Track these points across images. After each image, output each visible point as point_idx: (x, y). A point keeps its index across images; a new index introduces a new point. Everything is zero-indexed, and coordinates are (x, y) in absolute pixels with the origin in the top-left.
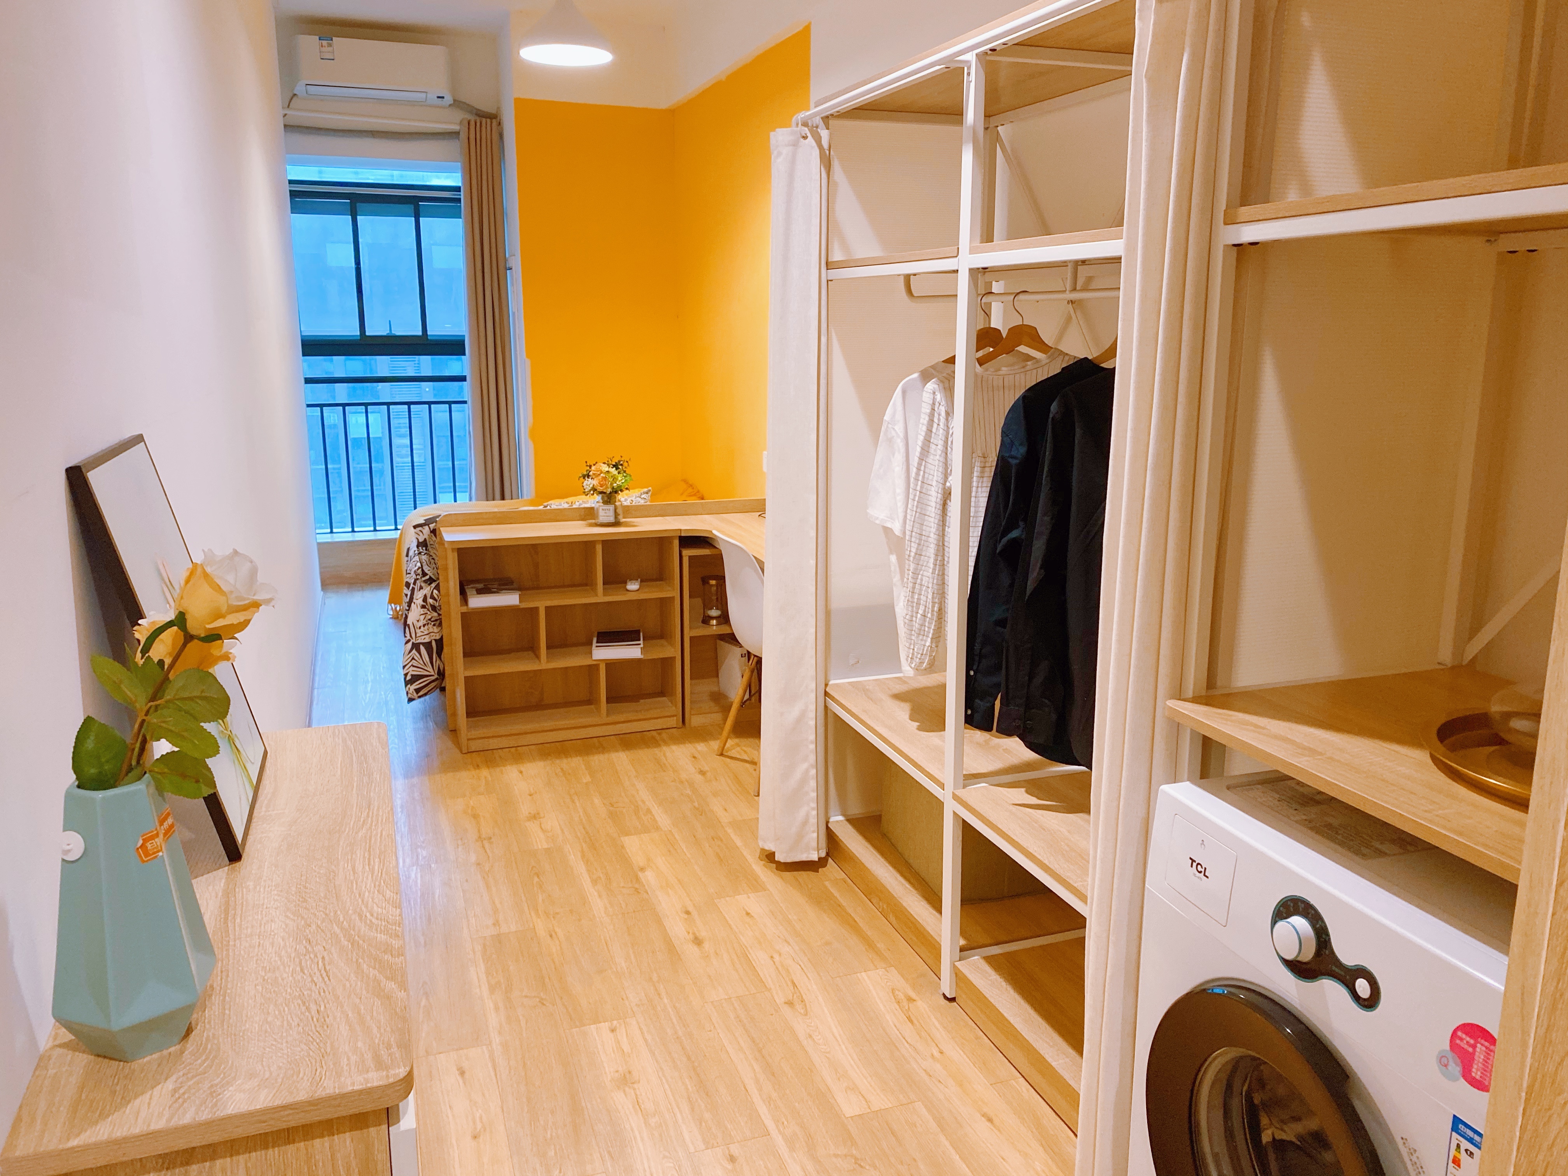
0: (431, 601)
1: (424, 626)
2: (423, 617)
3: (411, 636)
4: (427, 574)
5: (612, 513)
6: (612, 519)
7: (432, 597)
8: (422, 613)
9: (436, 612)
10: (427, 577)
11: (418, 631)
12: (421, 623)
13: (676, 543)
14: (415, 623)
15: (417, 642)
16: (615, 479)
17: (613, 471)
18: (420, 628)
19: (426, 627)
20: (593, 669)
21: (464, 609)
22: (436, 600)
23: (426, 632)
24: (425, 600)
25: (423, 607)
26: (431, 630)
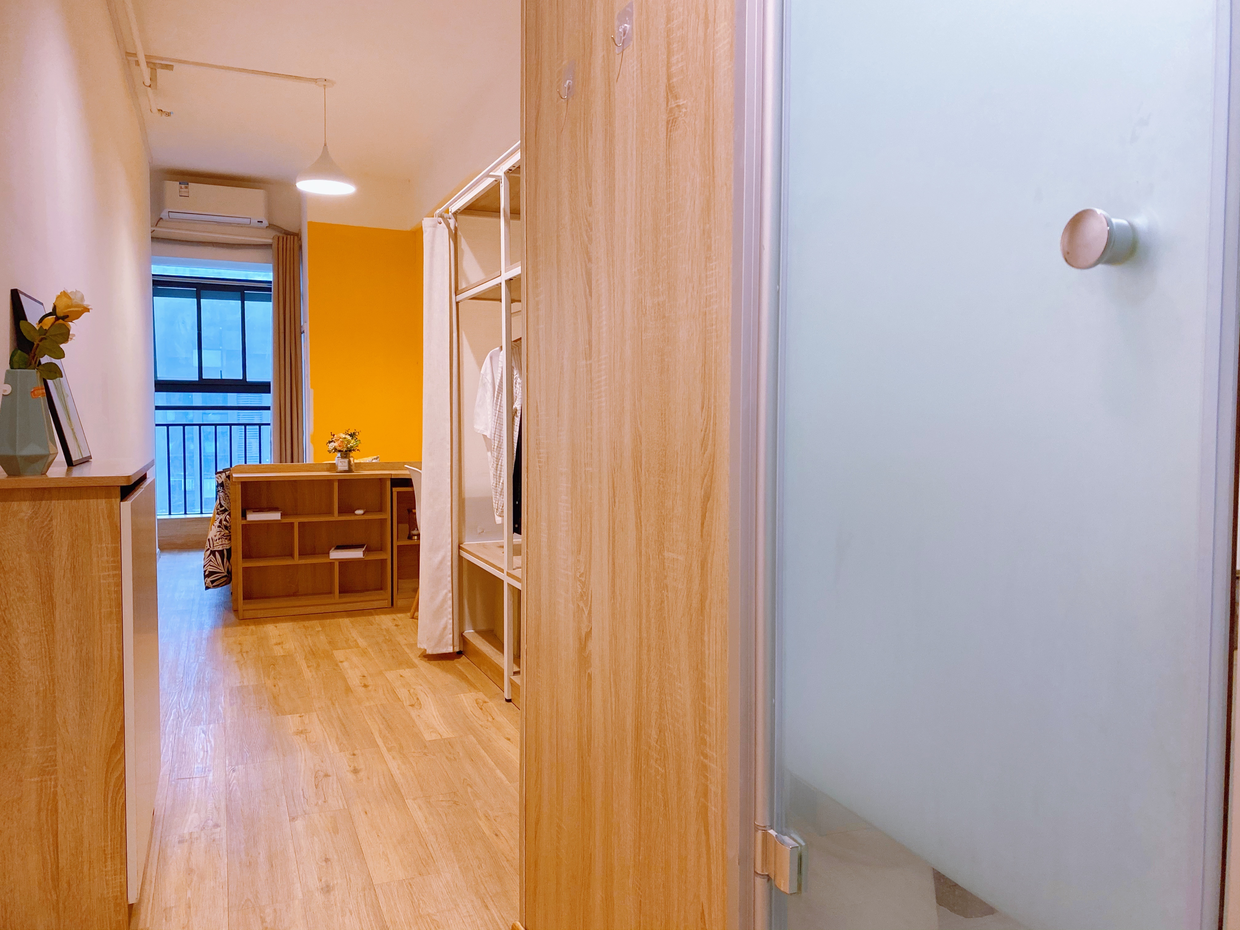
0: (224, 523)
1: (219, 539)
2: (219, 533)
3: (210, 546)
4: (223, 506)
5: (346, 464)
6: (346, 468)
7: (225, 520)
8: (218, 530)
9: (227, 530)
10: (223, 508)
11: (215, 542)
12: (217, 538)
13: (389, 484)
14: (213, 537)
15: (214, 549)
16: (349, 442)
17: (349, 437)
18: (216, 540)
19: (220, 540)
20: (332, 564)
21: (244, 522)
22: (228, 522)
23: (220, 543)
24: (221, 522)
25: (219, 527)
26: (224, 542)
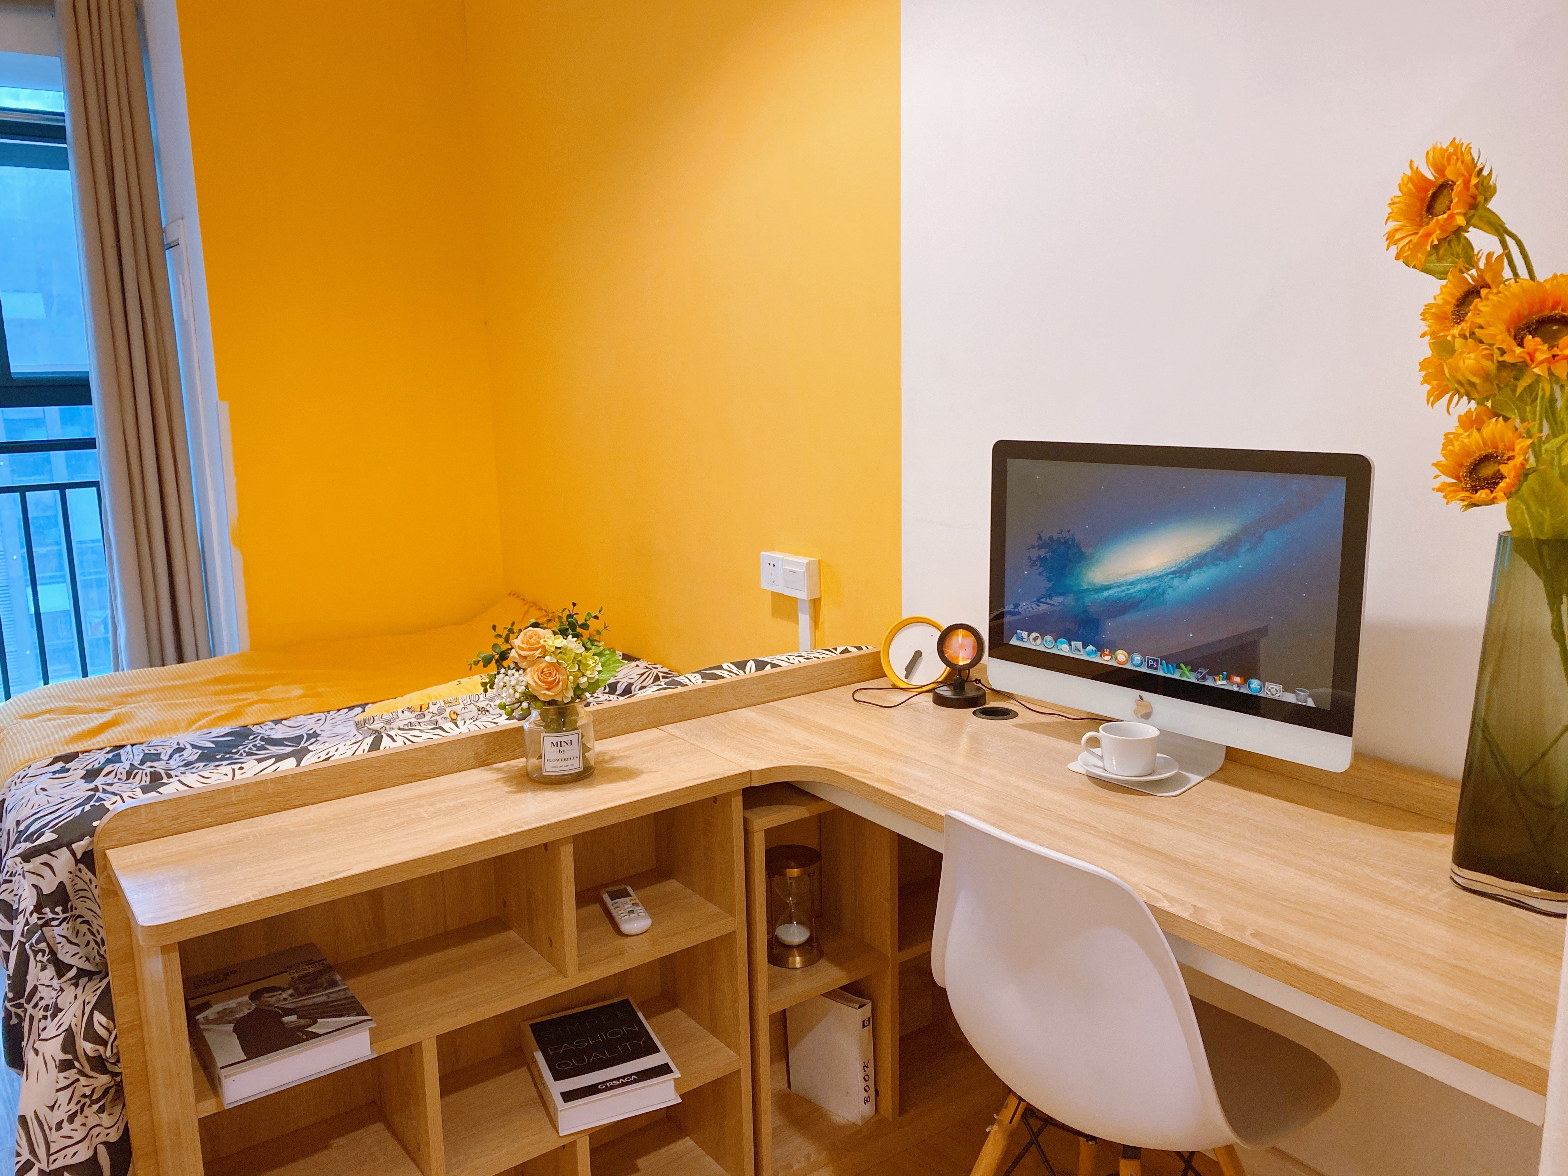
0: (89, 1047)
1: (71, 1118)
2: (64, 1096)
3: (32, 1151)
4: (71, 967)
7: (91, 1035)
8: (63, 1083)
9: (105, 1071)
10: (73, 972)
11: (54, 1136)
12: (61, 1114)
13: (738, 802)
14: (43, 1112)
15: (53, 1167)
16: (580, 664)
18: (59, 1125)
19: (79, 1120)
21: (209, 1107)
22: (104, 1043)
23: (78, 1136)
24: (69, 1044)
25: (65, 1066)
26: (93, 1120)
